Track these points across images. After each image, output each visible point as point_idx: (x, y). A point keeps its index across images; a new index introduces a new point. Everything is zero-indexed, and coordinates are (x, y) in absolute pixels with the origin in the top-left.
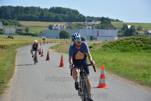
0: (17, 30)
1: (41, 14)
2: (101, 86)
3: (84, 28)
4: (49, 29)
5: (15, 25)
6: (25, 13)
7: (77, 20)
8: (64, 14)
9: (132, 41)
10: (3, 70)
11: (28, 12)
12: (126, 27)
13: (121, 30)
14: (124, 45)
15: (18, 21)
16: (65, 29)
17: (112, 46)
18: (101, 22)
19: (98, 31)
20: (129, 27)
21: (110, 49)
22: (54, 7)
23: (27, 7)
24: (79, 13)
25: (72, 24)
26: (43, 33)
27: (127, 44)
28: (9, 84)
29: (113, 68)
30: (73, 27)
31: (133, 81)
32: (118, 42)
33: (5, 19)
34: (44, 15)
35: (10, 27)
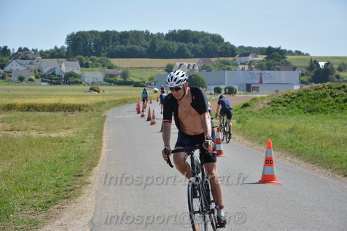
0: (106, 75)
1: (151, 44)
3: (233, 69)
4: (165, 72)
5: (103, 66)
6: (122, 43)
7: (220, 55)
8: (194, 43)
9: (328, 91)
11: (127, 42)
12: (315, 65)
13: (305, 71)
15: (109, 59)
16: (197, 72)
17: (289, 103)
18: (266, 56)
19: (261, 74)
20: (322, 64)
21: (284, 108)
22: (175, 31)
24: (223, 40)
25: (211, 62)
26: (155, 80)
30: (212, 67)
32: (299, 95)
33: (84, 56)
34: (157, 45)
35: (94, 71)
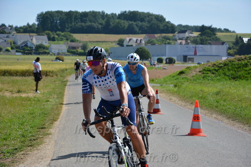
0: (69, 47)
1: (106, 22)
2: (194, 132)
3: (173, 43)
4: (118, 46)
5: (67, 40)
6: (82, 21)
7: (162, 31)
8: (141, 22)
9: (249, 62)
10: (44, 108)
11: (86, 20)
12: (240, 41)
13: (232, 45)
14: (236, 69)
15: (72, 34)
16: (144, 45)
17: (217, 71)
18: (199, 33)
19: (196, 48)
20: (245, 40)
21: (213, 75)
22: (125, 12)
23: (85, 12)
24: (165, 20)
25: (155, 37)
26: (109, 51)
27: (240, 67)
28: (52, 131)
29: (215, 104)
30: (156, 41)
31: (246, 125)
32: (225, 65)
33: (52, 32)
34: (111, 23)
35: (59, 44)
